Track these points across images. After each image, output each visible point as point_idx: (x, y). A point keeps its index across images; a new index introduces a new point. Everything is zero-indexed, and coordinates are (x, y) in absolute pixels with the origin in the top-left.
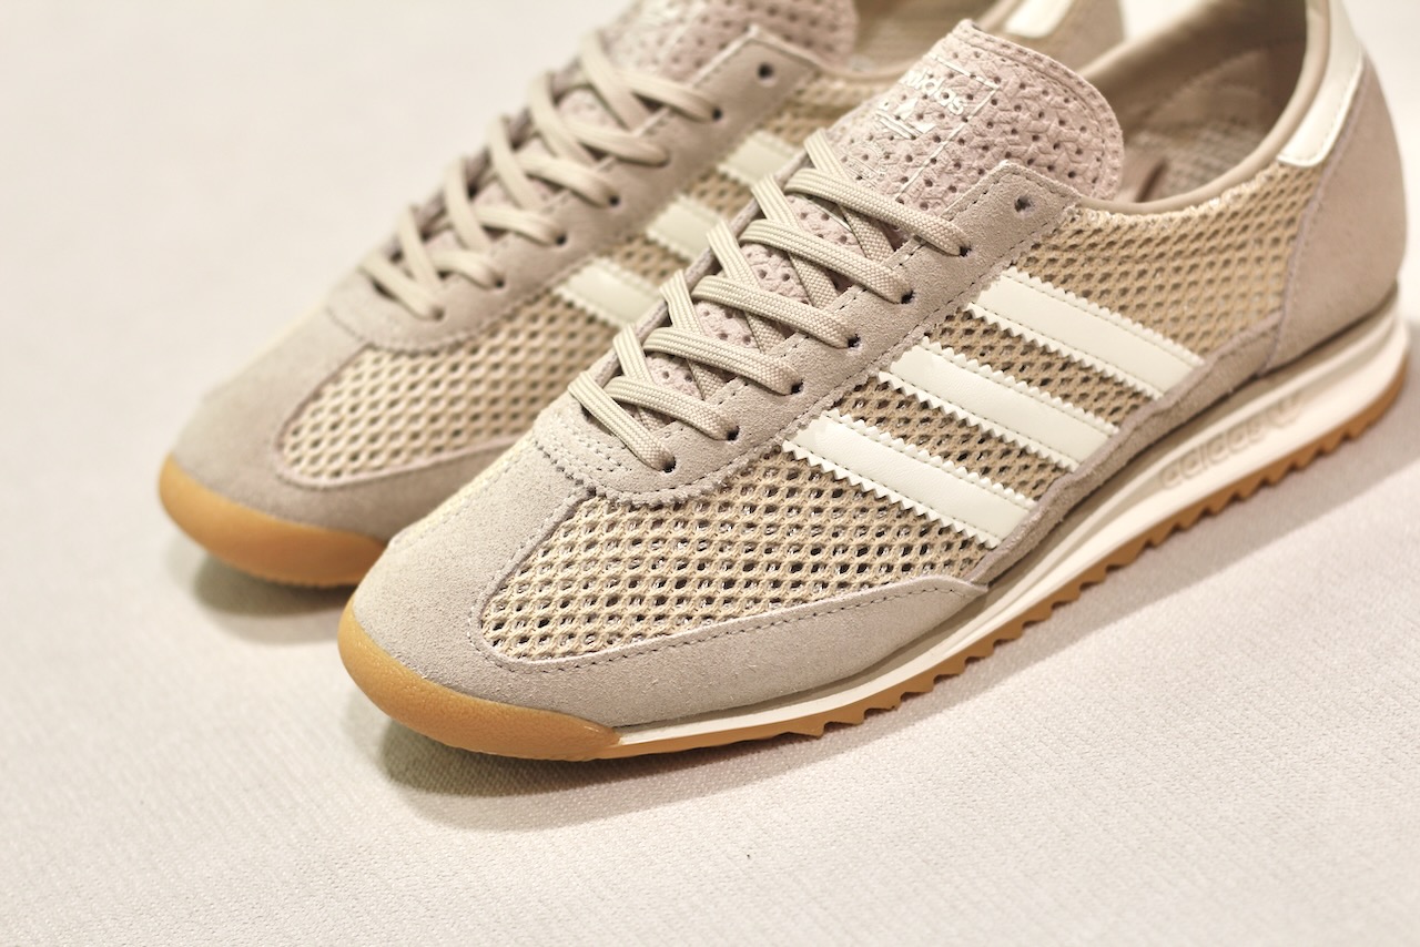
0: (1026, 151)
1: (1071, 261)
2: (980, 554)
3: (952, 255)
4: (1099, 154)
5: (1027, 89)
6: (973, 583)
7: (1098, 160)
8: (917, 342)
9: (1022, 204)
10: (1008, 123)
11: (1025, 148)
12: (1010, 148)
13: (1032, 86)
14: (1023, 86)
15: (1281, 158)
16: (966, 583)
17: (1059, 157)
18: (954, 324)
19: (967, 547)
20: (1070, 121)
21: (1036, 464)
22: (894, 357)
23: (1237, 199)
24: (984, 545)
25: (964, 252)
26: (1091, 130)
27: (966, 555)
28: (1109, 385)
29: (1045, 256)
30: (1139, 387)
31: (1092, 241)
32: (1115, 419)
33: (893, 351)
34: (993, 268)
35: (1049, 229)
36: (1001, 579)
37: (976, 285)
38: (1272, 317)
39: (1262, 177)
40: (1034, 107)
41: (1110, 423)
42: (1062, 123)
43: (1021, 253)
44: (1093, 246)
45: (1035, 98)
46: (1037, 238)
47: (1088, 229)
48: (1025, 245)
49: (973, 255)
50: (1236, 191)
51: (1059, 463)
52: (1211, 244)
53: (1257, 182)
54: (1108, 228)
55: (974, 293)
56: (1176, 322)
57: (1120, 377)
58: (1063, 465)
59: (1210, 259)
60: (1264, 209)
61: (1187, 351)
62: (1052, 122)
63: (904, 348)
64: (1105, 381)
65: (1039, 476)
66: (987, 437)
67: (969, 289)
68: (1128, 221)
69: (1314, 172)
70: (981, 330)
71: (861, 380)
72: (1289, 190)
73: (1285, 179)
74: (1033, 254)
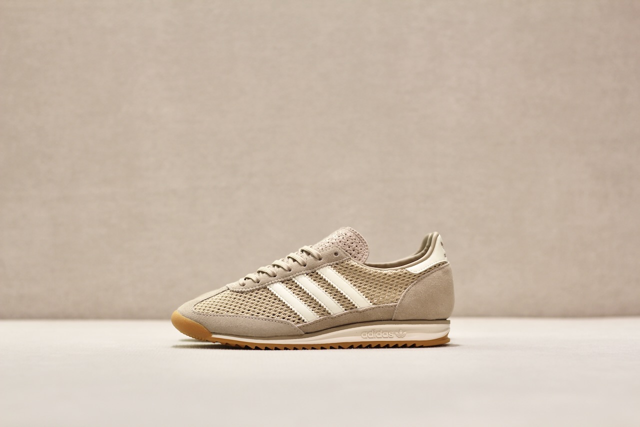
1: (345, 270)
3: (317, 259)
6: (297, 326)
8: (303, 274)
9: (336, 254)
15: (407, 269)
18: (313, 274)
19: (299, 319)
20: (358, 246)
21: (322, 310)
22: (297, 276)
23: (391, 272)
24: (303, 321)
25: (320, 259)
26: (363, 250)
27: (299, 321)
28: (346, 300)
29: (339, 267)
30: (353, 303)
31: (351, 267)
32: (346, 308)
33: (297, 274)
34: (326, 265)
35: (341, 261)
36: (309, 334)
37: (320, 266)
38: (395, 304)
39: (399, 270)
40: (351, 241)
41: (344, 309)
42: (357, 246)
43: (333, 264)
44: (351, 269)
45: (352, 240)
46: (337, 262)
47: (350, 265)
48: (335, 263)
49: (322, 261)
50: (392, 271)
51: (328, 311)
52: (383, 280)
53: (397, 271)
54: (355, 266)
55: (319, 269)
56: (368, 293)
57: (349, 299)
58: (329, 312)
59: (381, 284)
60: (399, 278)
61: (369, 301)
62: (354, 245)
63: (300, 275)
64: (346, 298)
65: (323, 313)
66: (313, 299)
67: (318, 267)
68: (361, 266)
69: (415, 276)
70: (319, 277)
71: (289, 278)
72: (407, 277)
73: (406, 273)
74: (336, 265)
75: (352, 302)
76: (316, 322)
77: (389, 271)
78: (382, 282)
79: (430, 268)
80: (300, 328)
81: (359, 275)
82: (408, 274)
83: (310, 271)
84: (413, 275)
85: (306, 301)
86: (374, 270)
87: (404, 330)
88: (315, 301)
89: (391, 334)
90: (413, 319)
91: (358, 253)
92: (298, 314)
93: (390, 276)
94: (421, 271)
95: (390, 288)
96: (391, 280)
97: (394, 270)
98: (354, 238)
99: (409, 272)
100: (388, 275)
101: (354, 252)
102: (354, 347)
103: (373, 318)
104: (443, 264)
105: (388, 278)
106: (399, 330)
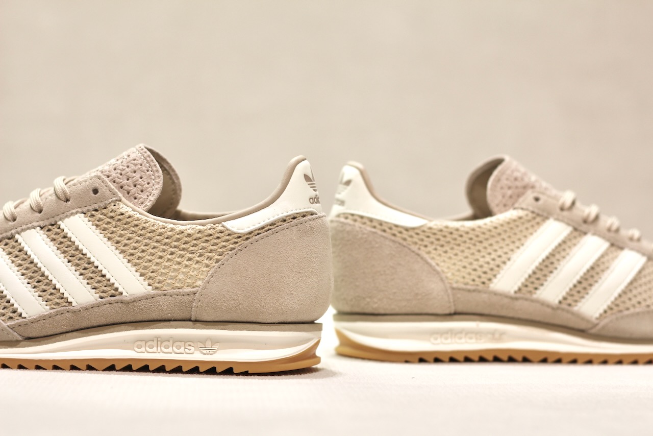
0: (121, 182)
1: (109, 223)
2: (18, 318)
3: (61, 199)
4: (149, 194)
5: (136, 161)
6: (7, 325)
7: (148, 196)
8: (34, 227)
9: (95, 191)
10: (121, 170)
11: (122, 181)
12: (116, 179)
13: (137, 160)
14: (135, 160)
15: (225, 224)
16: (4, 324)
17: (133, 190)
18: (51, 227)
19: (14, 312)
20: (144, 178)
21: (58, 295)
22: (23, 230)
23: (193, 229)
24: (20, 315)
25: (67, 200)
26: (151, 184)
27: (12, 315)
28: (104, 279)
29: (98, 215)
30: (116, 286)
31: (120, 217)
32: (102, 295)
33: (24, 227)
34: (74, 211)
35: (102, 205)
36: (32, 339)
37: (65, 214)
38: (194, 289)
39: (209, 226)
40: (133, 167)
41: (98, 295)
42: (141, 178)
43: (88, 210)
44: (119, 220)
45: (136, 165)
46: (96, 206)
47: (118, 212)
48: (91, 208)
49: (69, 203)
50: (194, 226)
51: (67, 298)
52: (176, 244)
53: (205, 228)
54: (127, 214)
55: (63, 219)
56: (145, 268)
57: (108, 276)
58: (69, 300)
59: (173, 250)
60: (207, 241)
61: (146, 283)
62: (137, 176)
63: (28, 228)
64: (104, 276)
65: (58, 301)
66: (43, 275)
67: (62, 216)
68: (138, 215)
69: (240, 237)
70: (62, 234)
71: (9, 234)
72: (223, 239)
73: (221, 232)
74: (93, 212)
75: (114, 284)
76: (44, 318)
77: (190, 226)
78: (175, 247)
79: (272, 224)
80: (12, 329)
81: (133, 232)
82: (227, 232)
83: (47, 222)
84: (236, 236)
85: (31, 278)
86: (161, 224)
87: (215, 341)
88: (47, 277)
89: (189, 348)
90: (232, 319)
91: (142, 191)
92: (12, 301)
93: (189, 235)
94: (252, 228)
95: (190, 259)
96: (192, 244)
97: (200, 224)
98: (140, 162)
99: (228, 230)
100: (186, 233)
101: (135, 189)
102: (117, 368)
103: (154, 316)
104: (304, 216)
105: (186, 239)
106: (203, 341)
